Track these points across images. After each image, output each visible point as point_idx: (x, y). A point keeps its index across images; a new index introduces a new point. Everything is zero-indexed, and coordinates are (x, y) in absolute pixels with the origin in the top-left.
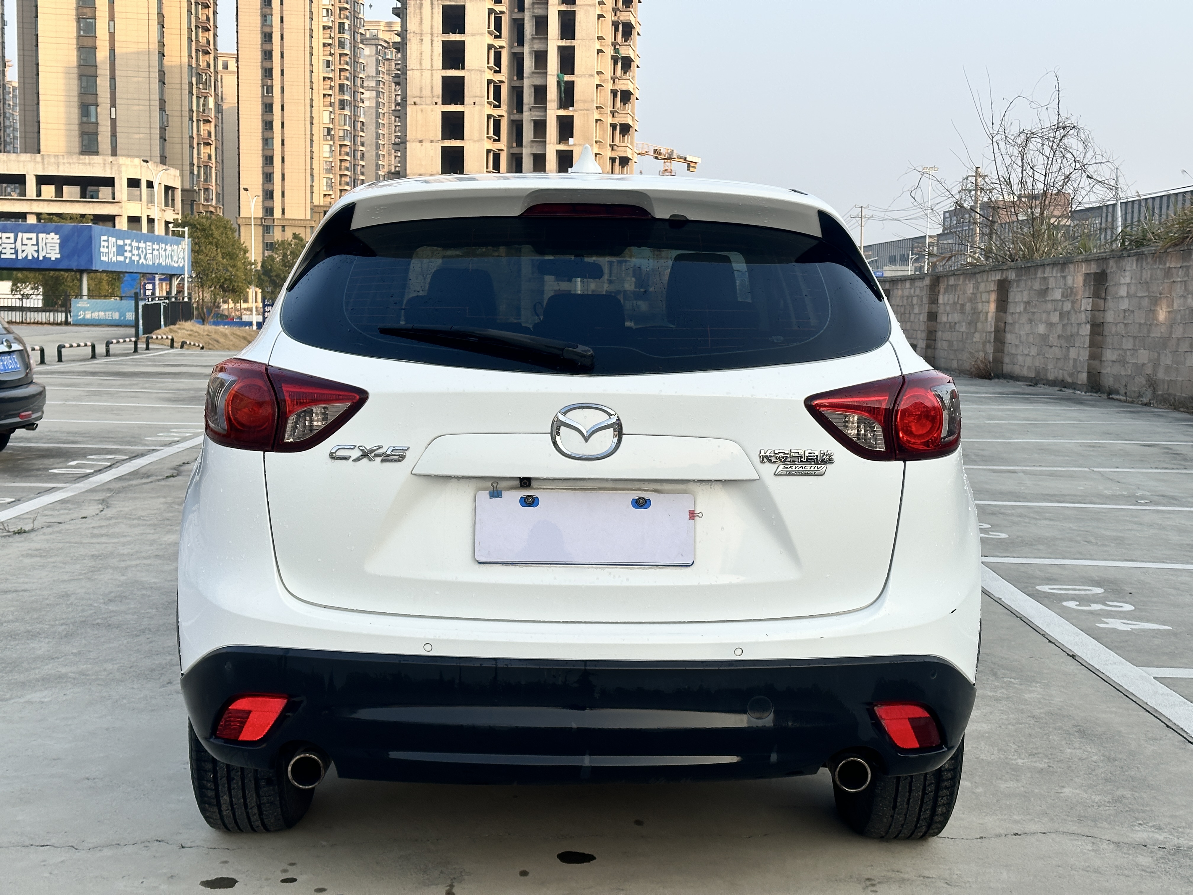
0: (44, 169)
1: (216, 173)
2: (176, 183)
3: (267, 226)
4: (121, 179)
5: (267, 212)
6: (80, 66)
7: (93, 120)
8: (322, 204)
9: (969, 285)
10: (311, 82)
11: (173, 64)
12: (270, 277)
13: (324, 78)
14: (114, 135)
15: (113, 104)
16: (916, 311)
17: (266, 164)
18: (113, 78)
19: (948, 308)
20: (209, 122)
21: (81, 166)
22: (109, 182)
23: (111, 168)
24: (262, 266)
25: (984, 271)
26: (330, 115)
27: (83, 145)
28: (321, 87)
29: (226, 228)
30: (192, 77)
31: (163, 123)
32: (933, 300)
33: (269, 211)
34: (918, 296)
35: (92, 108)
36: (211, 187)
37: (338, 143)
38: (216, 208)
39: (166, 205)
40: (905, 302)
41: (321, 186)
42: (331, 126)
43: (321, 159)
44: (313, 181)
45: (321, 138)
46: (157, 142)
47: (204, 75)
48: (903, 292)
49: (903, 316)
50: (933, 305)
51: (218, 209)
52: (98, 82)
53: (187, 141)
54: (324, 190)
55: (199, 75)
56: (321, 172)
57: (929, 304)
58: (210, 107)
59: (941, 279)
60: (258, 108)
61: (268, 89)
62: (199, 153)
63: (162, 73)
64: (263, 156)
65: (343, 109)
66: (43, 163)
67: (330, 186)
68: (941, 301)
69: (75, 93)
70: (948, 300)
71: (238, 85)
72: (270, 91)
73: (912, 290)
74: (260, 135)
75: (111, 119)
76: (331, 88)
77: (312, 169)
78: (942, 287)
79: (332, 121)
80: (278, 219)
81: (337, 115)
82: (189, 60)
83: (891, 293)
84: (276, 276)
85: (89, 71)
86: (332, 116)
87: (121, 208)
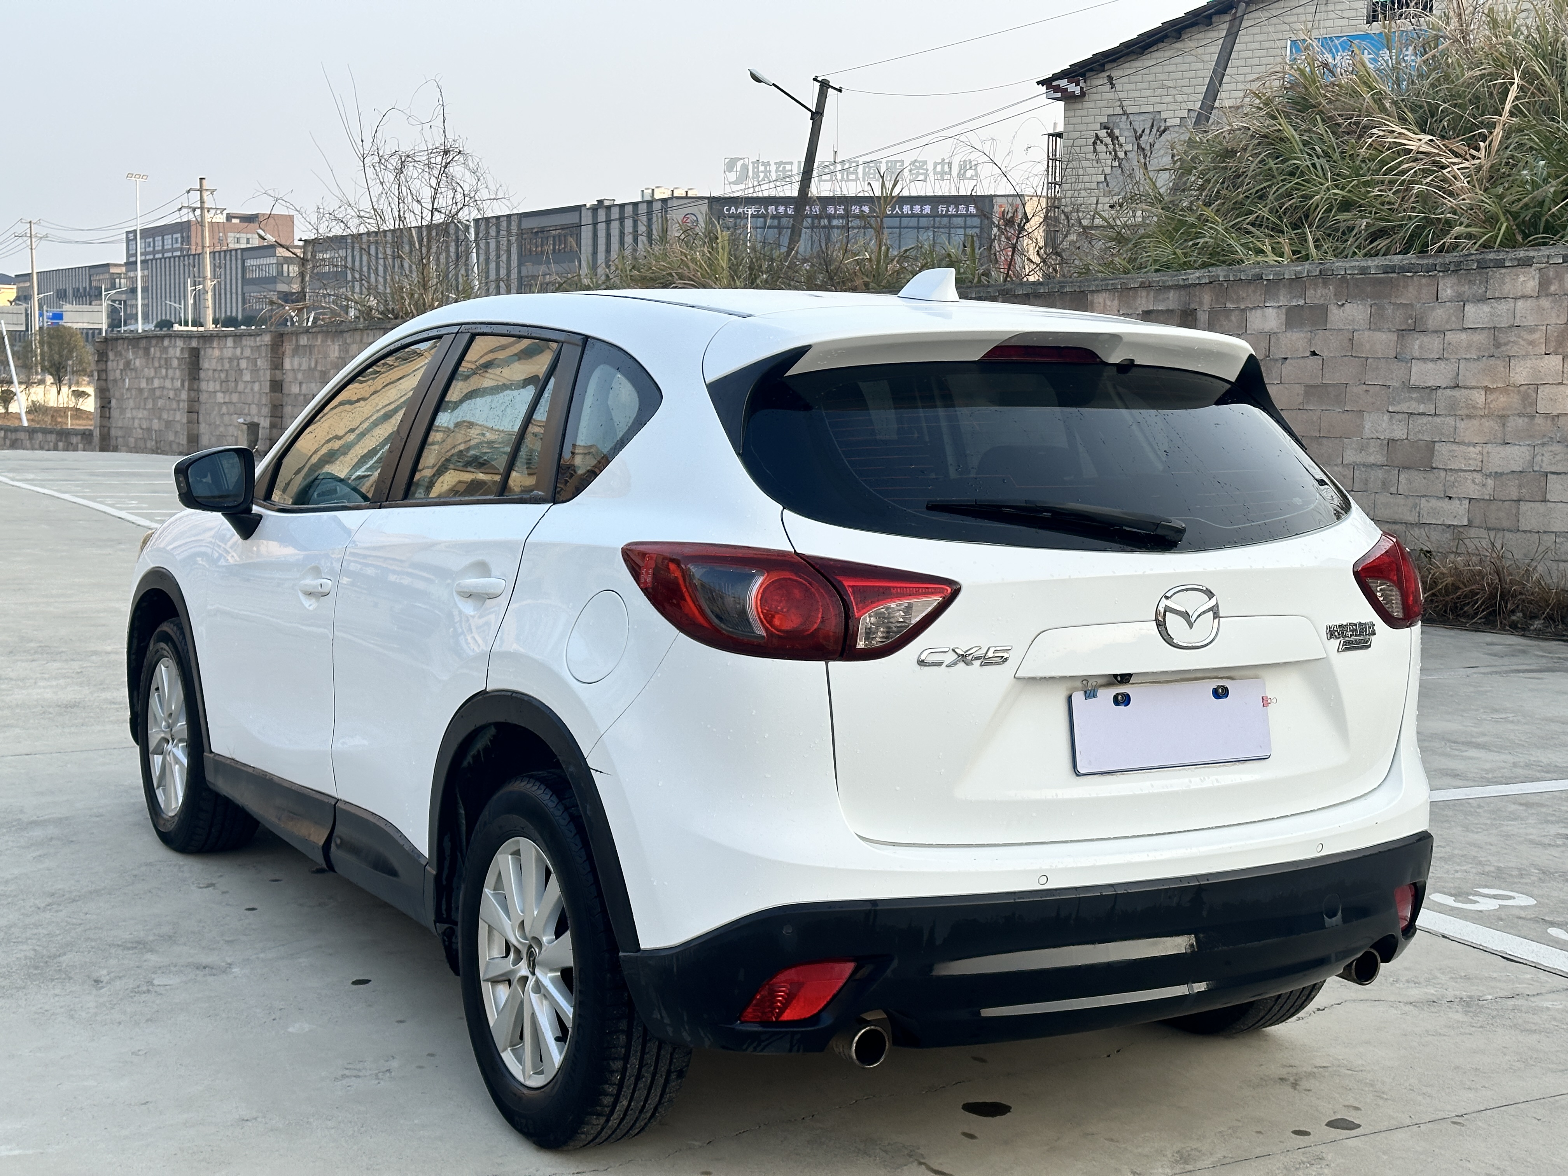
9: (332, 347)
16: (247, 377)
19: (300, 376)
25: (356, 330)
32: (277, 365)
34: (248, 358)
40: (227, 366)
48: (222, 352)
49: (224, 384)
50: (277, 372)
57: (271, 369)
59: (285, 338)
68: (287, 365)
70: (300, 365)
73: (238, 351)
78: (288, 347)
83: (202, 352)
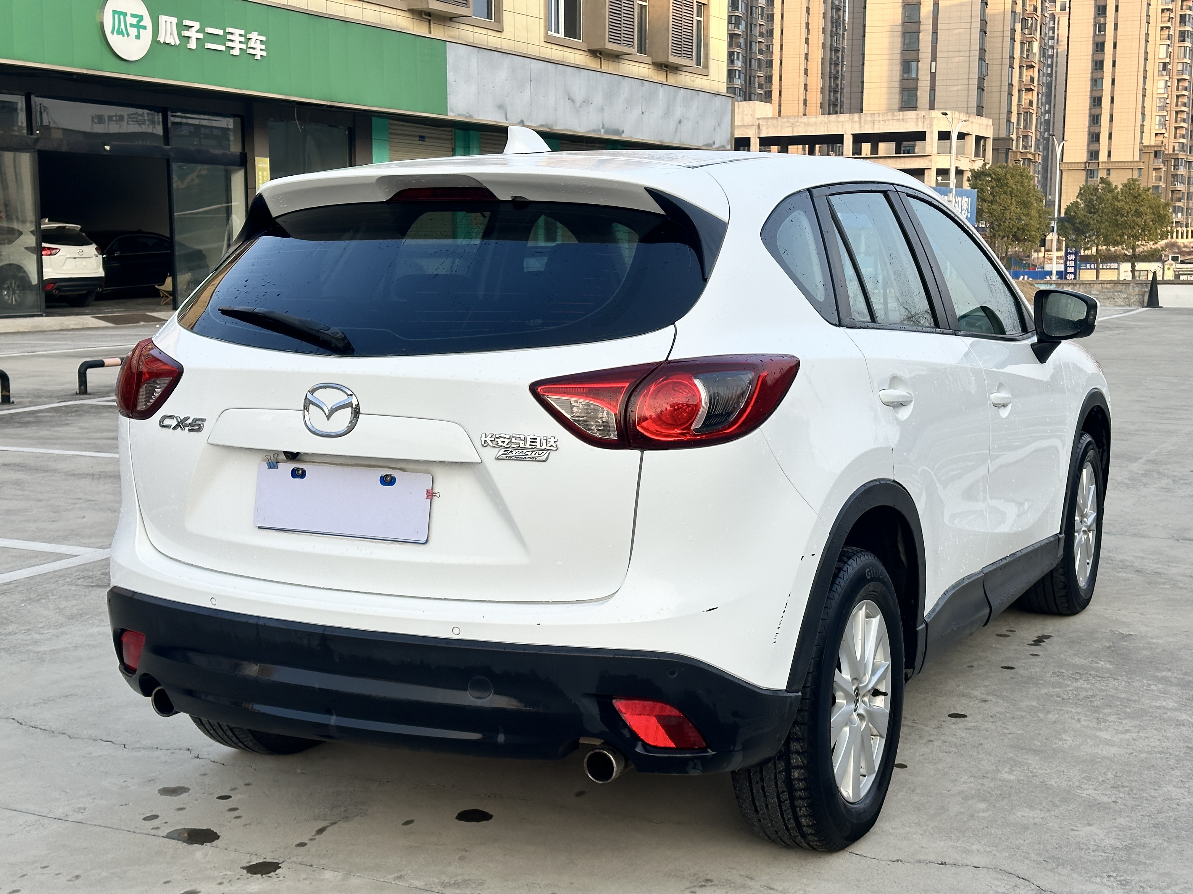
0: (860, 127)
1: (1037, 119)
2: (989, 133)
3: (1091, 170)
4: (932, 132)
5: (1091, 156)
6: (904, 23)
7: (914, 75)
8: (1153, 144)
10: (1148, 16)
11: (996, 11)
12: (1073, 225)
13: (1163, 10)
14: (933, 89)
15: (934, 59)
17: (1094, 105)
18: (935, 32)
20: (1033, 67)
21: (895, 122)
22: (921, 136)
23: (924, 123)
24: (1066, 213)
26: (1167, 49)
27: (902, 101)
28: (1159, 20)
29: (1022, 176)
30: (1015, 23)
31: (982, 72)
33: (1094, 155)
35: (914, 64)
36: (1030, 134)
37: (1176, 77)
38: (1034, 155)
39: (977, 155)
41: (1153, 125)
42: (1168, 60)
43: (1155, 96)
44: (1143, 120)
45: (1156, 74)
46: (974, 92)
47: (1030, 19)
51: (1037, 155)
52: (920, 37)
53: (1005, 88)
54: (1157, 129)
55: (1025, 20)
56: (1154, 110)
58: (1034, 51)
60: (1089, 48)
61: (1100, 27)
62: (1020, 100)
63: (984, 22)
64: (1091, 97)
65: (1184, 41)
66: (860, 122)
67: (1163, 124)
69: (898, 51)
71: (1069, 26)
72: (1102, 29)
74: (1090, 75)
75: (931, 73)
76: (1170, 19)
77: (1143, 107)
79: (1169, 55)
80: (1103, 163)
81: (1176, 48)
82: (1012, 7)
84: (1080, 223)
85: (912, 27)
86: (1170, 50)
87: (931, 161)
